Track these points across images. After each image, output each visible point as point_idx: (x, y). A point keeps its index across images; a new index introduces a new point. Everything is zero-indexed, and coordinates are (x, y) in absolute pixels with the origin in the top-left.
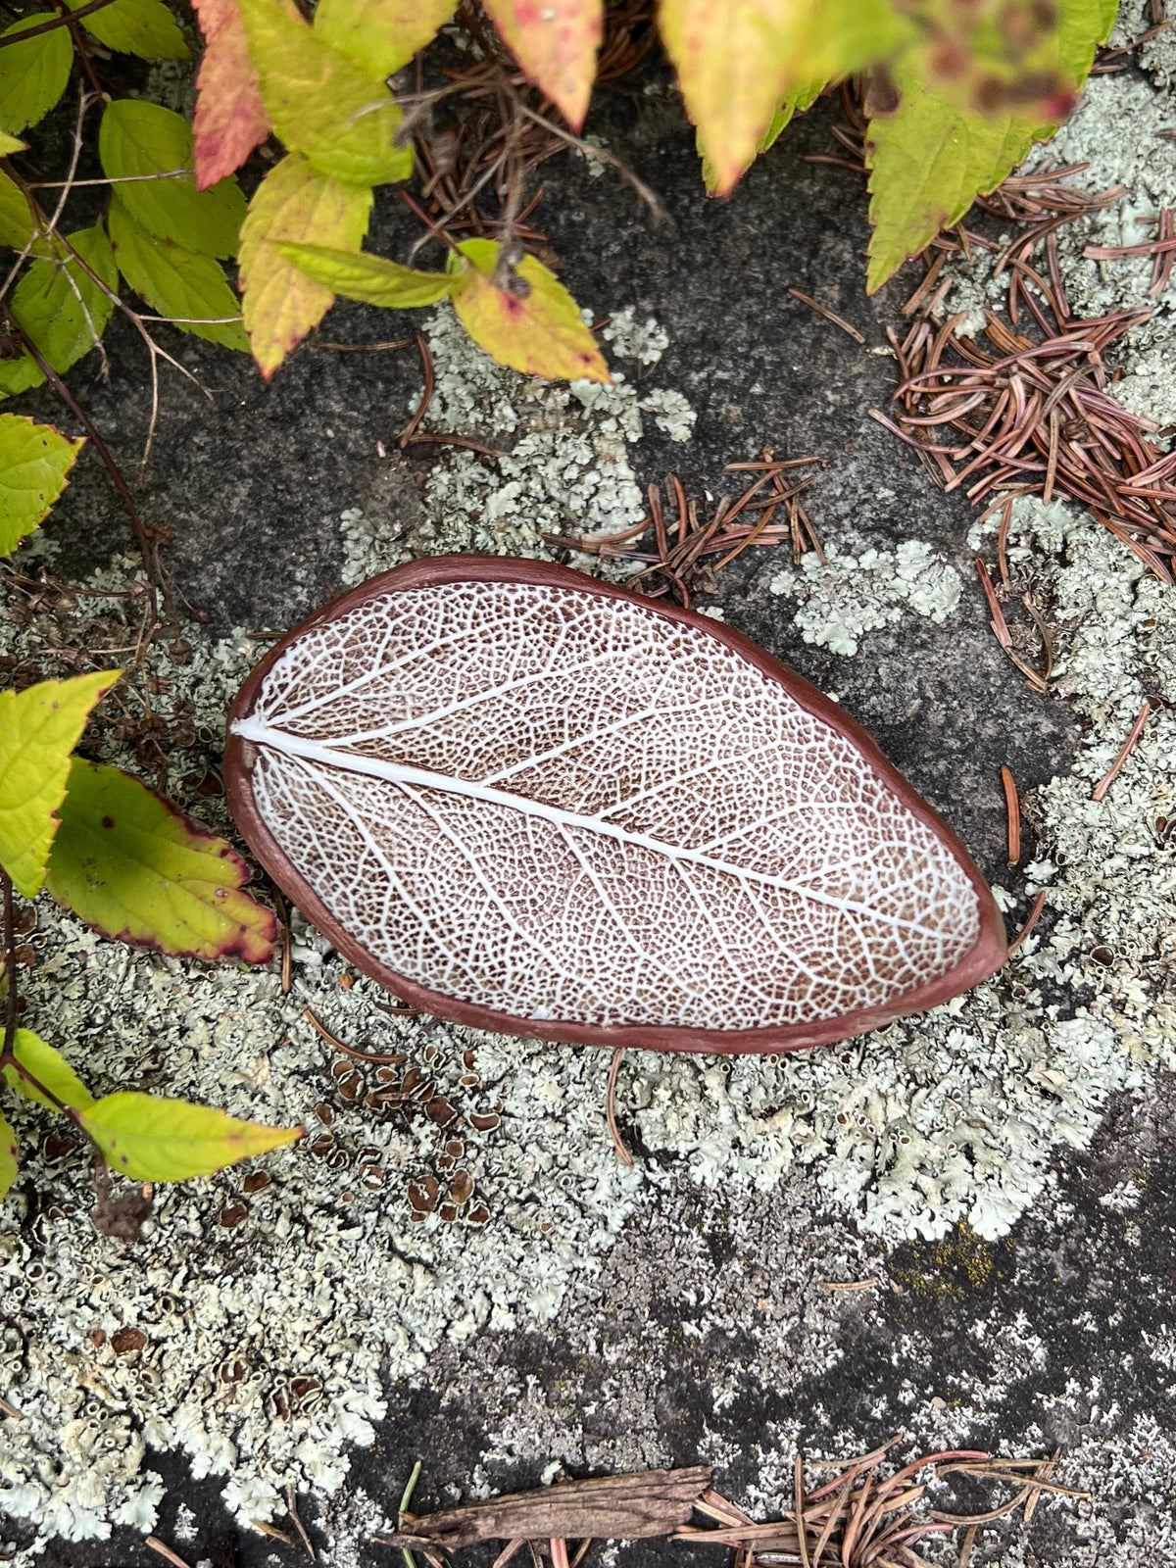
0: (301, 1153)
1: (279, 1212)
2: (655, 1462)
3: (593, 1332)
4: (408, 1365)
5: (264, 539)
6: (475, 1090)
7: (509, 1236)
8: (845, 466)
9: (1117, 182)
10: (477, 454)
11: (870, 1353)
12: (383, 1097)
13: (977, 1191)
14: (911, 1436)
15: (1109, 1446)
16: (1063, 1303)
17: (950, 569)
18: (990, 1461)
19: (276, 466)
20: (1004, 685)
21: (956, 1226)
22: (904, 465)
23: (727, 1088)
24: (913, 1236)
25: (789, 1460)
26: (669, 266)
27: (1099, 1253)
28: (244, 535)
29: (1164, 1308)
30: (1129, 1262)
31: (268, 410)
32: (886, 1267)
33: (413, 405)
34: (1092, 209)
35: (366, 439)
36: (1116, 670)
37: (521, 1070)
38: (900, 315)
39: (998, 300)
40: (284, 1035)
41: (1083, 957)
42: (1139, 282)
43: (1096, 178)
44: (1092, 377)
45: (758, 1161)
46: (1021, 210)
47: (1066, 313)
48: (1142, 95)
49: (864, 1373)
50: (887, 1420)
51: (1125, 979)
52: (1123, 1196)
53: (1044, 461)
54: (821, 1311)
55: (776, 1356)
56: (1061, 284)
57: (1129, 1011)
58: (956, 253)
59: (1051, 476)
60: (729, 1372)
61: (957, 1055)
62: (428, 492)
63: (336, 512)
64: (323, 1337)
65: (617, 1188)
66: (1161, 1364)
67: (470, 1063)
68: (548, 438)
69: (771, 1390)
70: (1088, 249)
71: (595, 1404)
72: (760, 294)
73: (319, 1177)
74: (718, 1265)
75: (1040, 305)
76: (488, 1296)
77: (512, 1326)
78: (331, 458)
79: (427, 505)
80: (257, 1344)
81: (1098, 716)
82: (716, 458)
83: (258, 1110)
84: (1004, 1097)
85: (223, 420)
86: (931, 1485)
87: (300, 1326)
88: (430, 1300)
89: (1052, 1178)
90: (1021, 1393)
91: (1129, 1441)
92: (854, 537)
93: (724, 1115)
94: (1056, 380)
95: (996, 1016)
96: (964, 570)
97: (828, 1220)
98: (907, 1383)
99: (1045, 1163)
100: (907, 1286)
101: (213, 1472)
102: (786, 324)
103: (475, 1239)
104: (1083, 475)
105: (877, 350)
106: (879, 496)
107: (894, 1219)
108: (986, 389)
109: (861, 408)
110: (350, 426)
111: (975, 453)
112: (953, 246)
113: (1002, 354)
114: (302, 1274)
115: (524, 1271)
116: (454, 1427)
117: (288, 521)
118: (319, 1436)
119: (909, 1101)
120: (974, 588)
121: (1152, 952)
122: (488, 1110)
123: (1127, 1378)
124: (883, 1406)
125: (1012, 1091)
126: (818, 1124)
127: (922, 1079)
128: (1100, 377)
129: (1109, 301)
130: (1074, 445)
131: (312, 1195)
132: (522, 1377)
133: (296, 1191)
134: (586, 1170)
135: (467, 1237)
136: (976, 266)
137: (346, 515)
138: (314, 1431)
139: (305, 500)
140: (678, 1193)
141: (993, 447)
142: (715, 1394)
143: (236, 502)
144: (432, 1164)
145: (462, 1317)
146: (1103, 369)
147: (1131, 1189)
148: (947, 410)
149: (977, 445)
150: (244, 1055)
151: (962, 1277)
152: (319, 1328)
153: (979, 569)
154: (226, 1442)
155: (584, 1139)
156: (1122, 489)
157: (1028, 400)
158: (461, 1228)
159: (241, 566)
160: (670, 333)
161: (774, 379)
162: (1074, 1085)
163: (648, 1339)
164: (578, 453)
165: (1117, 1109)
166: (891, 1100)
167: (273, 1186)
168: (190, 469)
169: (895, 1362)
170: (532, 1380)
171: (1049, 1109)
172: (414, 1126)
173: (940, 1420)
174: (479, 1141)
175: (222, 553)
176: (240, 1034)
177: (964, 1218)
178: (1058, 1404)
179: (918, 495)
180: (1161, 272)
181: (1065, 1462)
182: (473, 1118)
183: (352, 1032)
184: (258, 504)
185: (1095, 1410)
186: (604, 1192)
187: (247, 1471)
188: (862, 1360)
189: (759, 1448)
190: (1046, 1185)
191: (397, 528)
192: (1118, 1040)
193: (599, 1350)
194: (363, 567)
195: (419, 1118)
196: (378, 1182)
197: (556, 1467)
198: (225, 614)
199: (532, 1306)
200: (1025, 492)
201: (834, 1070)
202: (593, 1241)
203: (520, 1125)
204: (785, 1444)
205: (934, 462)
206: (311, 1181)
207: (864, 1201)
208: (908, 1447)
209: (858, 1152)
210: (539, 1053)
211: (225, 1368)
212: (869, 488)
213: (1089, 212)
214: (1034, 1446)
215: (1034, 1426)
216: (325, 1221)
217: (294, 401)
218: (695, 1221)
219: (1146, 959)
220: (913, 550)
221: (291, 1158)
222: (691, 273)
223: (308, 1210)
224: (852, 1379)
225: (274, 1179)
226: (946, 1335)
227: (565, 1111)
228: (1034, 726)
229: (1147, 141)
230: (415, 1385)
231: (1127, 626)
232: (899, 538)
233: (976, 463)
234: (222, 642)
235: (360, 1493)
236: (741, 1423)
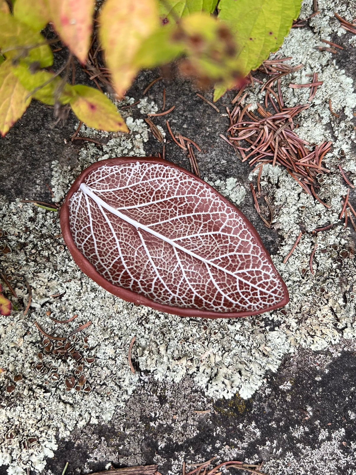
0: (32, 369)
1: (25, 387)
2: (140, 463)
3: (122, 425)
4: (64, 434)
5: (27, 169)
6: (88, 350)
7: (97, 396)
8: (211, 152)
9: (301, 63)
10: (96, 144)
11: (207, 431)
12: (59, 351)
13: (242, 384)
14: (219, 457)
15: (278, 461)
16: (266, 419)
17: (242, 187)
18: (242, 464)
19: (31, 146)
20: (257, 225)
21: (235, 395)
22: (230, 153)
23: (167, 350)
24: (222, 397)
25: (181, 463)
26: (159, 85)
27: (278, 403)
28: (21, 168)
29: (297, 420)
30: (287, 406)
31: (30, 127)
32: (213, 406)
33: (76, 127)
34: (292, 71)
35: (61, 137)
36: (292, 222)
37: (102, 344)
38: (231, 103)
39: (261, 100)
40: (28, 331)
41: (278, 312)
42: (306, 96)
43: (294, 61)
44: (290, 126)
45: (175, 373)
46: (270, 71)
47: (283, 105)
48: (310, 35)
49: (205, 438)
50: (211, 452)
51: (290, 319)
52: (286, 386)
53: (273, 153)
54: (193, 419)
55: (178, 432)
56: (282, 96)
57: (291, 329)
58: (249, 84)
59: (275, 158)
60: (164, 437)
61: (238, 342)
62: (80, 156)
63: (50, 161)
64: (38, 425)
65: (131, 381)
66: (295, 437)
67: (86, 341)
68: (118, 140)
69: (177, 443)
70: (290, 85)
71: (122, 446)
72: (187, 95)
73: (38, 376)
74: (162, 405)
75: (275, 102)
76: (90, 414)
77: (97, 423)
78: (49, 144)
79: (79, 160)
80: (18, 427)
81: (286, 237)
82: (171, 148)
83: (19, 355)
84: (252, 355)
85: (16, 130)
86: (224, 471)
87: (31, 422)
88: (71, 415)
89: (265, 381)
90: (252, 445)
91: (284, 460)
92: (213, 175)
93: (165, 359)
94: (278, 127)
95: (250, 330)
96: (247, 187)
97: (196, 391)
98: (218, 441)
99: (263, 376)
100: (219, 412)
101: (4, 464)
102: (195, 105)
103: (86, 397)
104: (285, 158)
105: (223, 115)
106: (222, 163)
107: (216, 392)
108: (256, 129)
109: (217, 133)
110: (56, 133)
111: (252, 150)
112: (249, 82)
113: (262, 118)
114: (32, 407)
115: (101, 406)
116: (78, 452)
117: (35, 164)
118: (37, 454)
119: (222, 356)
120: (250, 193)
121: (299, 311)
122: (91, 357)
123: (285, 441)
124: (210, 448)
125: (254, 353)
126: (194, 362)
127: (227, 349)
128: (292, 126)
129: (296, 102)
130: (283, 148)
131: (35, 382)
132: (100, 437)
133: (30, 380)
134: (122, 375)
135: (84, 395)
136: (255, 89)
137: (53, 162)
138: (35, 453)
139: (41, 157)
140: (150, 382)
141: (258, 148)
142: (159, 444)
143: (18, 157)
144: (73, 372)
145: (81, 420)
146: (293, 123)
147: (289, 383)
148: (244, 135)
149: (253, 147)
150: (15, 337)
151: (236, 410)
152: (37, 423)
153: (251, 187)
154: (8, 455)
155: (121, 366)
156: (297, 163)
157: (269, 133)
158: (82, 393)
159: (20, 178)
160: (158, 107)
161: (190, 123)
162: (273, 352)
163: (139, 427)
164: (128, 145)
165: (286, 359)
166: (217, 356)
167: (23, 379)
168: (4, 147)
169: (215, 435)
170: (103, 438)
171: (265, 360)
172: (68, 361)
173: (227, 452)
174: (88, 366)
175: (13, 174)
176: (14, 330)
177: (237, 392)
178: (263, 448)
179: (234, 162)
180: (313, 92)
181: (265, 466)
182: (86, 359)
183: (50, 330)
184: (26, 158)
185: (275, 450)
186: (127, 382)
187: (15, 464)
188: (205, 433)
189: (172, 460)
190: (263, 383)
191: (69, 168)
192: (287, 338)
193: (124, 430)
194: (58, 180)
195: (70, 358)
196: (56, 378)
197: (110, 464)
198: (14, 193)
199: (104, 417)
200: (267, 162)
201: (200, 346)
202: (123, 398)
203: (102, 361)
204: (180, 458)
205: (239, 152)
206: (35, 377)
207: (208, 386)
208: (217, 460)
209: (206, 371)
210: (108, 339)
211: (7, 435)
212: (219, 160)
213: (291, 72)
214: (256, 460)
215: (256, 455)
216: (39, 390)
217: (38, 125)
218: (155, 391)
219: (297, 313)
220: (231, 181)
221: (29, 370)
222: (166, 87)
223: (34, 387)
224: (201, 439)
225: (24, 377)
226: (230, 427)
227: (116, 357)
228: (266, 238)
229: (311, 50)
230: (67, 440)
231: (296, 208)
232: (227, 176)
233: (252, 153)
234: (12, 203)
235: (50, 471)
236: (167, 452)
